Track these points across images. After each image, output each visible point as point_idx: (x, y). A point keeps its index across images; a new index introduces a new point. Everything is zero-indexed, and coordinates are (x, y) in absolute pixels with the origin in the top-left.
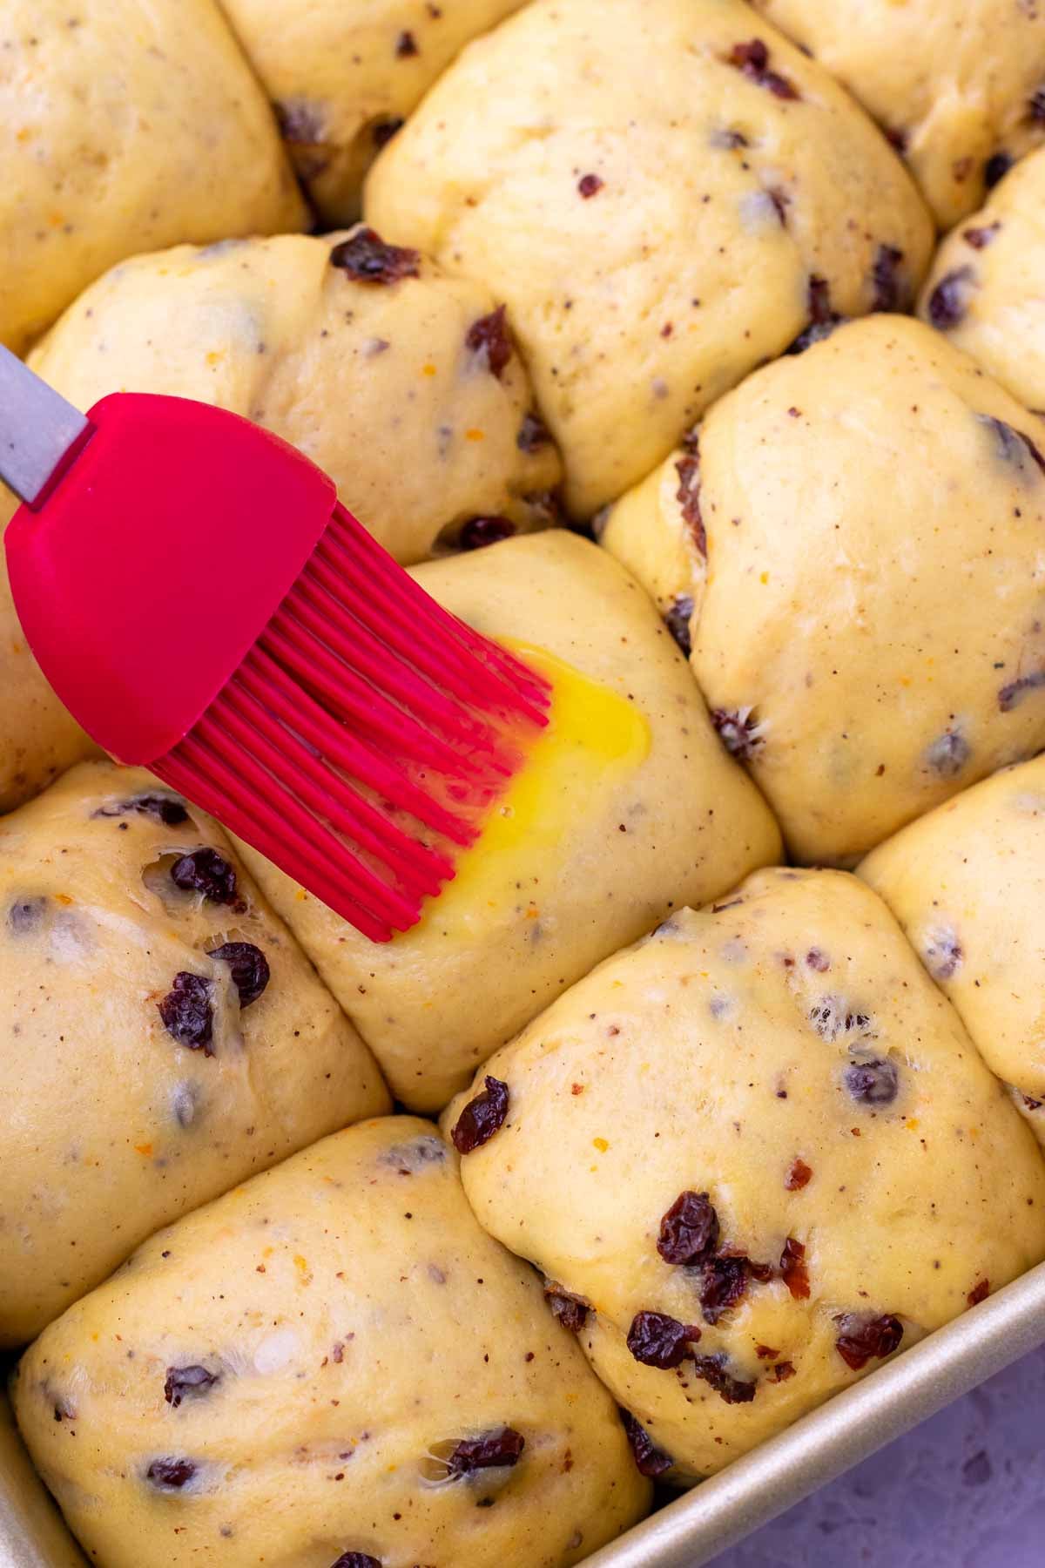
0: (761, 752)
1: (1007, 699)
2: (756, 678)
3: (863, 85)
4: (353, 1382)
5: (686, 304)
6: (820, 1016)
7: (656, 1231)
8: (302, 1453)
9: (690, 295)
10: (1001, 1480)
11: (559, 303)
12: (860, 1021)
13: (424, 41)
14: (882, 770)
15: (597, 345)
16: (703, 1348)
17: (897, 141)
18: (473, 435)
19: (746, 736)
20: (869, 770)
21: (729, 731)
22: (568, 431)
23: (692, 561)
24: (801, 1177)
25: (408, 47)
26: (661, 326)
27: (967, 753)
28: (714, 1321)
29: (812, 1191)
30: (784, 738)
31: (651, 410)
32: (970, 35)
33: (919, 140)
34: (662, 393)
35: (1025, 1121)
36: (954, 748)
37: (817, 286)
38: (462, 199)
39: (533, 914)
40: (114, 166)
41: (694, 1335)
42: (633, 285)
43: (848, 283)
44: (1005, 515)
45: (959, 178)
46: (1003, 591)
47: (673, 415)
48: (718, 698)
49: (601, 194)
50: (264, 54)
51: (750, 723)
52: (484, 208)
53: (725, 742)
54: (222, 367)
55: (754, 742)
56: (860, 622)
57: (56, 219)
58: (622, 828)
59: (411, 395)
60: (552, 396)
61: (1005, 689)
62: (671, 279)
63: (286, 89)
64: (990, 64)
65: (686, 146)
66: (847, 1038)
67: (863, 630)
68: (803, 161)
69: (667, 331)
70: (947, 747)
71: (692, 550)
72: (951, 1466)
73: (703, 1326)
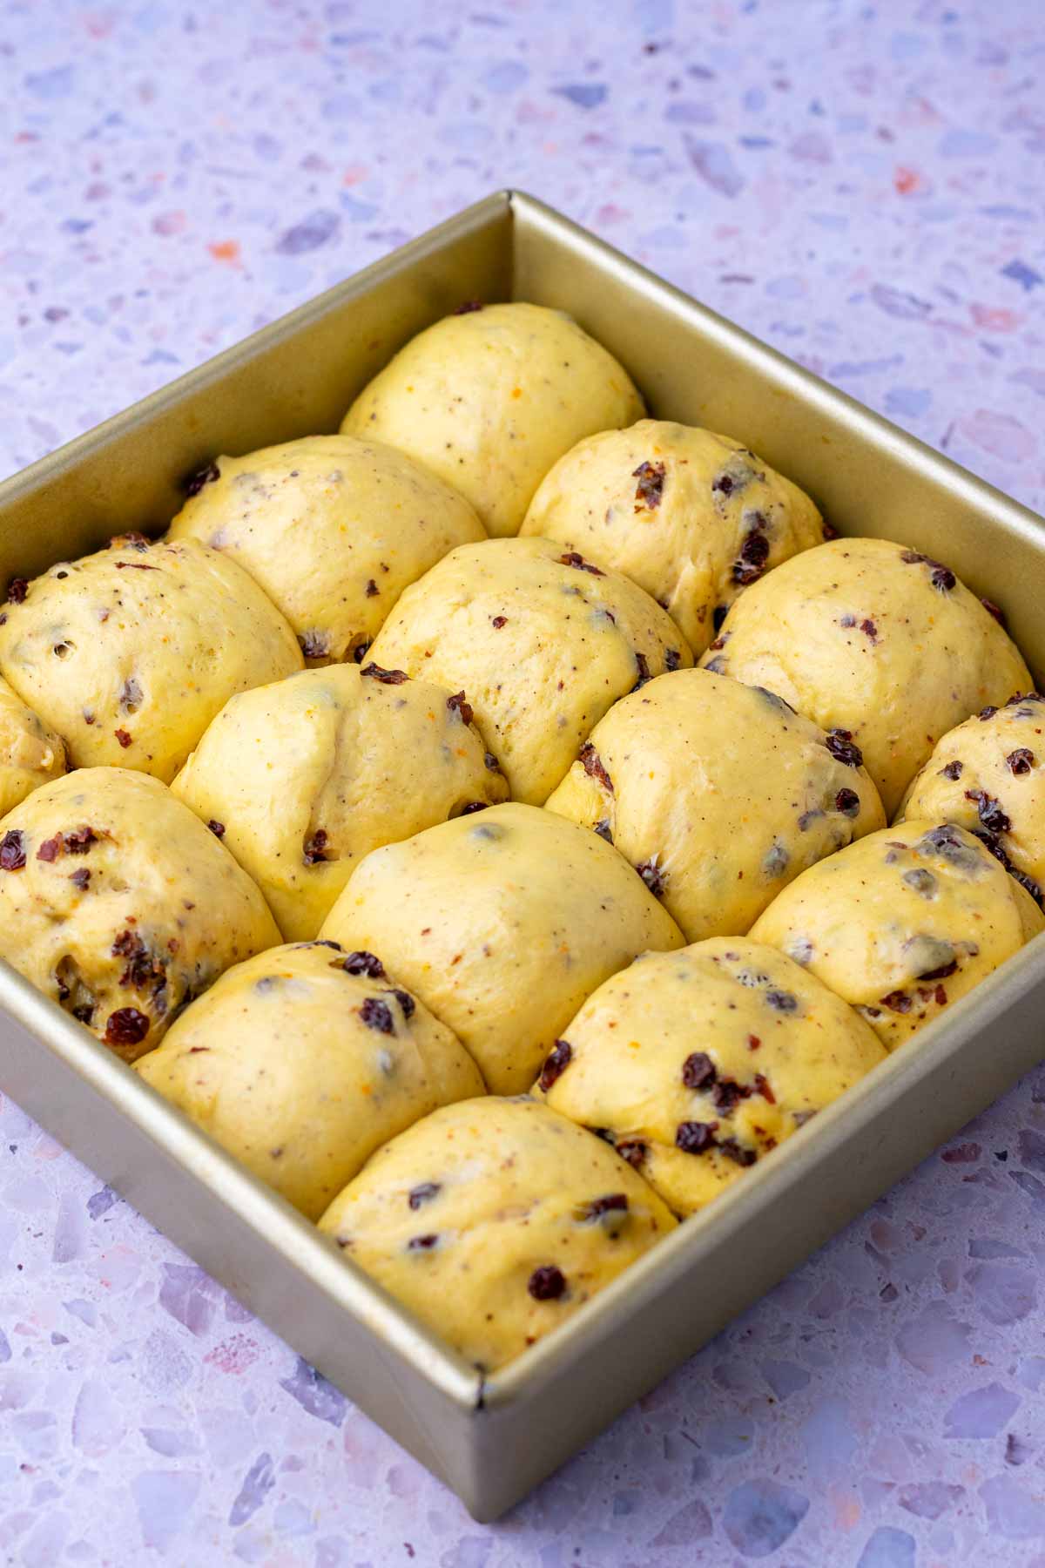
0: (668, 883)
1: (803, 824)
2: (659, 835)
3: (636, 574)
4: (522, 1175)
5: (568, 670)
6: (742, 978)
7: (680, 1074)
8: (501, 1216)
9: (570, 666)
10: (905, 1296)
11: (493, 688)
12: (765, 979)
13: (380, 586)
14: (741, 874)
15: (521, 703)
16: (720, 1136)
17: (664, 605)
18: (460, 752)
19: (657, 873)
20: (733, 876)
21: (647, 874)
22: (510, 762)
23: (604, 797)
24: (755, 1043)
25: (372, 590)
26: (557, 684)
27: (788, 858)
28: (726, 1116)
29: (762, 1051)
30: (680, 868)
31: (559, 735)
32: (692, 532)
33: (674, 600)
34: (564, 723)
35: (873, 1028)
36: (780, 854)
37: (640, 658)
38: (422, 655)
39: (566, 949)
40: (219, 655)
41: (715, 1127)
42: (536, 666)
43: (655, 661)
44: (779, 730)
45: (701, 620)
46: (788, 766)
47: (571, 739)
48: (637, 857)
49: (506, 625)
50: (289, 606)
51: (659, 863)
52: (437, 654)
53: (646, 881)
54: (316, 717)
55: (662, 877)
56: (712, 787)
57: (191, 685)
58: (604, 907)
59: (425, 728)
60: (498, 742)
61: (801, 818)
62: (557, 659)
63: (304, 624)
64: (707, 546)
65: (549, 596)
66: (762, 986)
67: (714, 792)
68: (616, 599)
69: (561, 686)
70: (776, 854)
71: (604, 790)
72: (872, 1294)
73: (721, 1121)
